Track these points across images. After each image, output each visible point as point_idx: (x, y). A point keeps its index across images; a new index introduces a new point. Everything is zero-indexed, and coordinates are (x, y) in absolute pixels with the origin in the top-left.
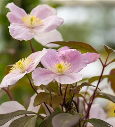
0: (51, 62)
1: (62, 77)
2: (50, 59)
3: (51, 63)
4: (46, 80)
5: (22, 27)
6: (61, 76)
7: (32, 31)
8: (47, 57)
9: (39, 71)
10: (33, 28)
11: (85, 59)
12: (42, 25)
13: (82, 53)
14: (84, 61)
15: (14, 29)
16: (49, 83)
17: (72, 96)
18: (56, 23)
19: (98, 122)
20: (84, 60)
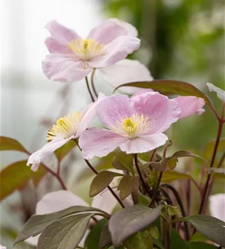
0: (118, 117)
1: (134, 143)
2: (115, 111)
3: (117, 119)
4: (105, 149)
5: (67, 59)
6: (133, 140)
7: (86, 66)
8: (110, 108)
9: (94, 133)
10: (89, 60)
11: (175, 107)
12: (104, 54)
13: (169, 98)
14: (174, 112)
15: (50, 63)
16: (108, 153)
17: (157, 176)
18: (125, 48)
19: (206, 221)
20: (174, 110)
